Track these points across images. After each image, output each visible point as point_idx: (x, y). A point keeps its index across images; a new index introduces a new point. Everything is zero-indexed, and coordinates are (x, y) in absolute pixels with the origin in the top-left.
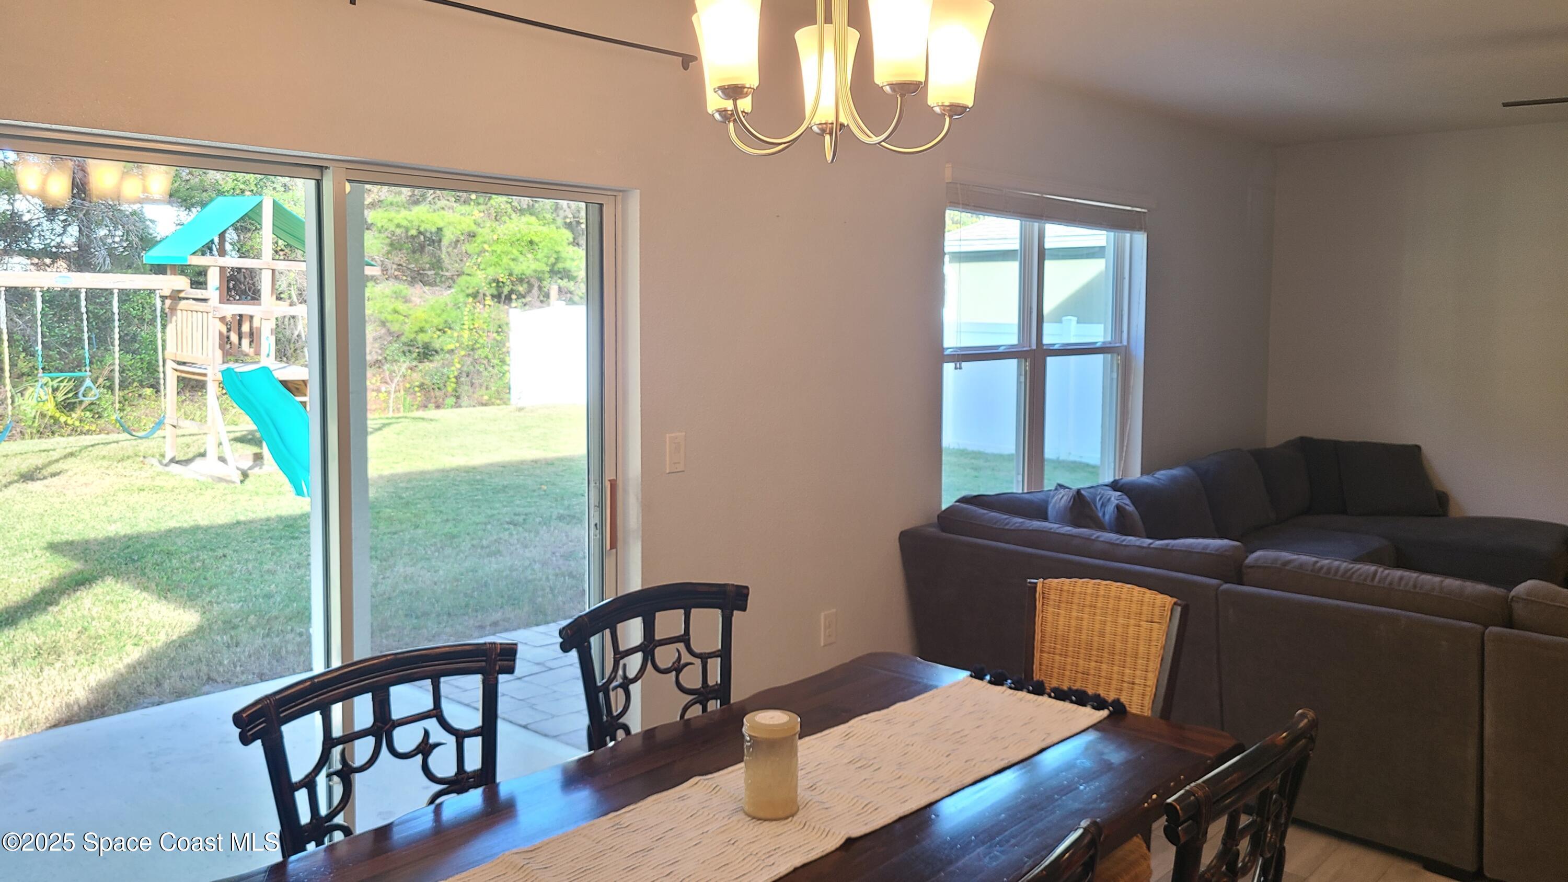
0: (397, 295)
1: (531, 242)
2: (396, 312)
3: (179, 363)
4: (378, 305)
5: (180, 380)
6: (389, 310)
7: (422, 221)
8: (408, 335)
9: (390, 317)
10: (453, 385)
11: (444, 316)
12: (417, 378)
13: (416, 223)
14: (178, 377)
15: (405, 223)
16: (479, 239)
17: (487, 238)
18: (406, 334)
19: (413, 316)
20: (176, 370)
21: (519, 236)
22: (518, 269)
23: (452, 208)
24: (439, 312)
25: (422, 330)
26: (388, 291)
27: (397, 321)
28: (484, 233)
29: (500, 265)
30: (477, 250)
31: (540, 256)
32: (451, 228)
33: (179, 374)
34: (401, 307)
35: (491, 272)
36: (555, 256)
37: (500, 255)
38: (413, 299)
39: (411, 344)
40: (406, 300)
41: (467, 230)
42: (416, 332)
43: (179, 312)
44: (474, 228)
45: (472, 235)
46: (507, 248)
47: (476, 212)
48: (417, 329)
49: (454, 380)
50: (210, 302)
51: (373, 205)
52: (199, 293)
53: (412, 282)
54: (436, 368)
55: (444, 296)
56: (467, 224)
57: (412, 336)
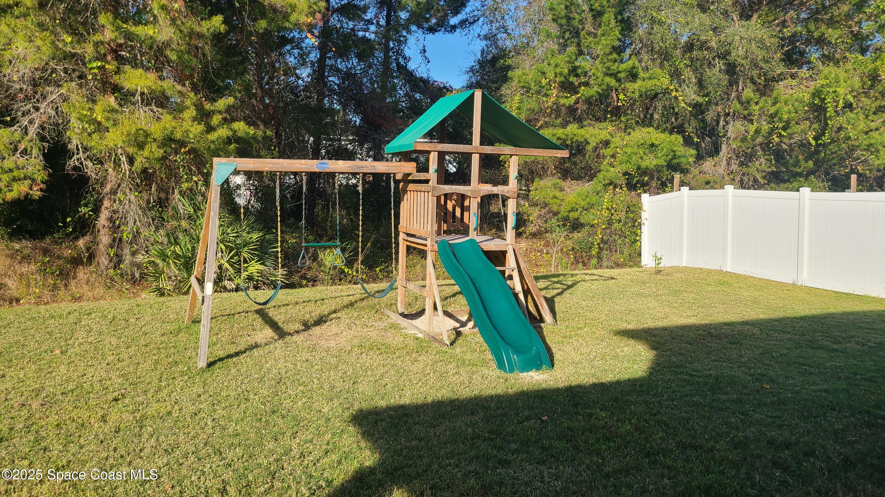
0: (555, 186)
1: (652, 145)
2: (555, 197)
3: (408, 235)
4: (543, 193)
5: (408, 248)
6: (551, 196)
7: (575, 135)
8: (564, 213)
9: (551, 201)
10: (597, 250)
11: (588, 200)
12: (570, 243)
13: (570, 136)
14: (407, 246)
15: (563, 137)
16: (612, 145)
17: (618, 145)
18: (562, 213)
19: (567, 200)
20: (406, 241)
21: (642, 141)
22: (644, 164)
23: (593, 126)
24: (584, 197)
25: (572, 210)
26: (549, 184)
27: (556, 204)
28: (616, 141)
29: (630, 163)
30: (611, 153)
31: (659, 155)
32: (593, 138)
33: (409, 244)
34: (558, 194)
35: (624, 168)
36: (672, 154)
37: (630, 155)
38: (566, 189)
39: (566, 219)
40: (562, 190)
41: (604, 139)
42: (569, 211)
43: (409, 192)
44: (609, 137)
45: (607, 143)
46: (635, 150)
47: (610, 128)
48: (570, 209)
49: (597, 246)
50: (430, 183)
51: (541, 127)
52: (422, 176)
53: (564, 177)
54: (584, 237)
55: (587, 187)
56: (604, 135)
57: (567, 214)
